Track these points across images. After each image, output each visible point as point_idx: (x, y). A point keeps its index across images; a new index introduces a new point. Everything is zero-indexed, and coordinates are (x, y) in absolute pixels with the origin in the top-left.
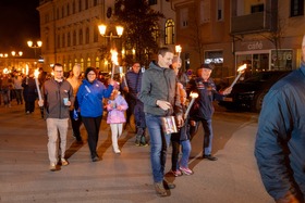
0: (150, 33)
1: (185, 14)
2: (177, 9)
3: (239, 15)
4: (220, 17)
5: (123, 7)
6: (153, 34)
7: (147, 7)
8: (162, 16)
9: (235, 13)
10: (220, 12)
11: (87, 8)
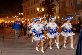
0: (52, 10)
1: (61, 4)
2: (59, 3)
3: (77, 4)
4: (72, 5)
5: (44, 3)
6: (53, 10)
7: (51, 3)
8: (55, 5)
9: (76, 3)
10: (72, 3)
11: (35, 4)
